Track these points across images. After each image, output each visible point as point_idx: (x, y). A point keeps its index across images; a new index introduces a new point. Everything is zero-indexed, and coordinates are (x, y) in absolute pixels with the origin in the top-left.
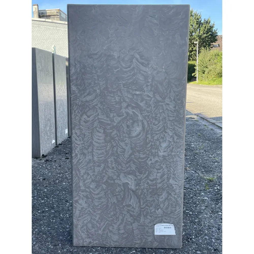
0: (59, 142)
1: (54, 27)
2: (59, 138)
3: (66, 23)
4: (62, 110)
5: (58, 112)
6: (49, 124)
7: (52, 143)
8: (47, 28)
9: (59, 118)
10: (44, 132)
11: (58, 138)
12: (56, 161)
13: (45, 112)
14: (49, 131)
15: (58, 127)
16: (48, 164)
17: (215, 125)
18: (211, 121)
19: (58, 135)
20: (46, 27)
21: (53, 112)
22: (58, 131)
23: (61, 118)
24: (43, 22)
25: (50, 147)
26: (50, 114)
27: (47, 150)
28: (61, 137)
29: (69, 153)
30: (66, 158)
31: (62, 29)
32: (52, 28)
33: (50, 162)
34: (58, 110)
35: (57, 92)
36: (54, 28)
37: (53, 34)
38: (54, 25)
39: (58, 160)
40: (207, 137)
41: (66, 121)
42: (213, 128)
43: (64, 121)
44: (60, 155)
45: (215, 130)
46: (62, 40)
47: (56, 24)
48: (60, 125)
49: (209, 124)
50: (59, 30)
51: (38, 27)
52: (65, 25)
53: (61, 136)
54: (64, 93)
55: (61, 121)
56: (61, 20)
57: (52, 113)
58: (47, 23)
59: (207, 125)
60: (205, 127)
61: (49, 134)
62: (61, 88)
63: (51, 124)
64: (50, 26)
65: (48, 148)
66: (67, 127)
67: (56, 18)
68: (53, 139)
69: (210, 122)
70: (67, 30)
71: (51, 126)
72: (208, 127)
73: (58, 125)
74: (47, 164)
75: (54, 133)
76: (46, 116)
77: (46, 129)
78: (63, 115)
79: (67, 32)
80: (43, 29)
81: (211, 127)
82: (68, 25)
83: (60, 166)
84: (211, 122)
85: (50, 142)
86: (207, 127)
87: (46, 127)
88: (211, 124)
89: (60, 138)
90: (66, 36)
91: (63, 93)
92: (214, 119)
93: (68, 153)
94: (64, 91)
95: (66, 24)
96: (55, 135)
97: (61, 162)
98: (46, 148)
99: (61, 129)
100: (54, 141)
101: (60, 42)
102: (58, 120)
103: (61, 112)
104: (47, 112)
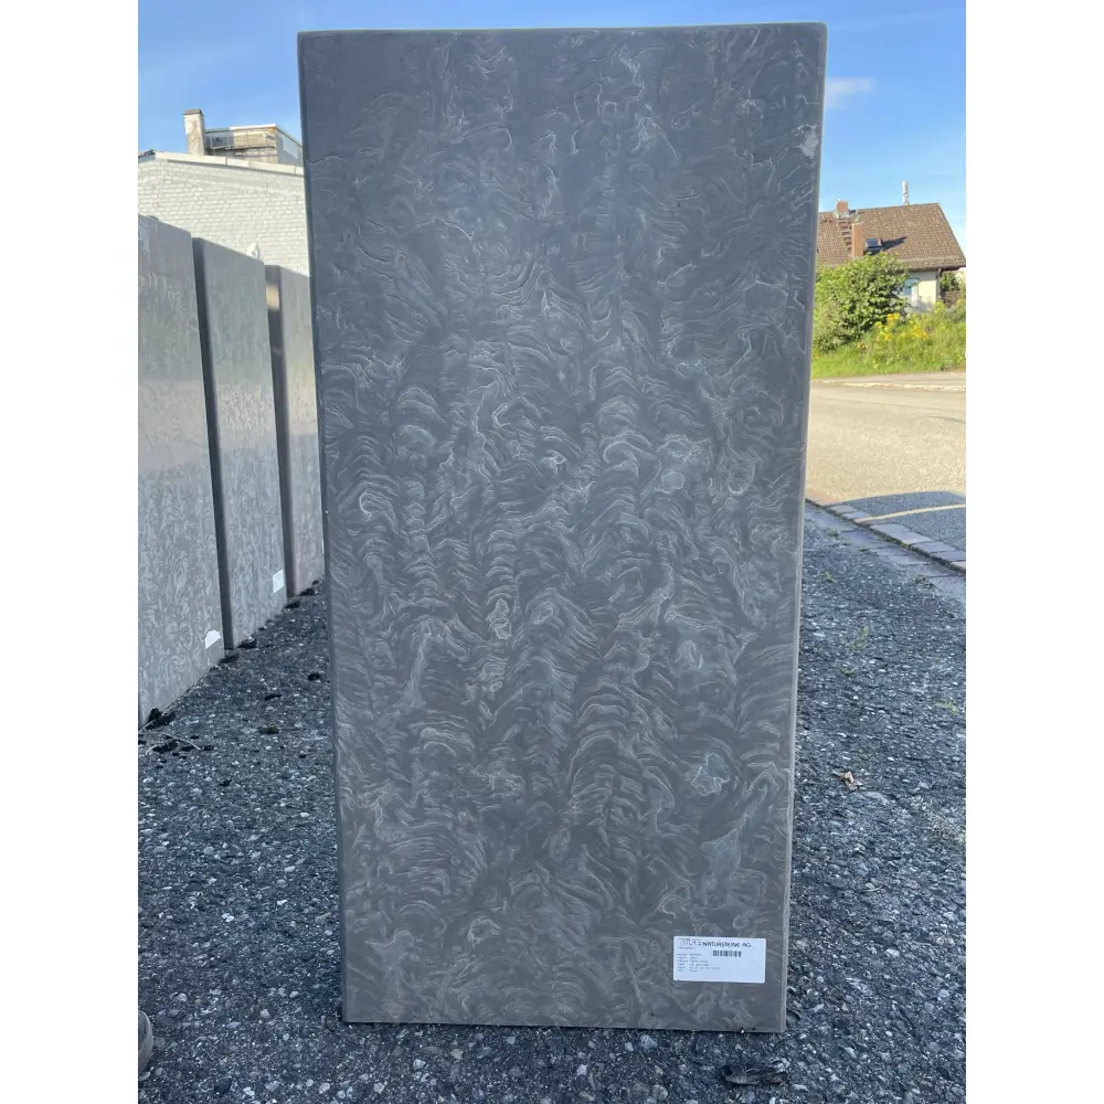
0: (240, 633)
1: (256, 184)
2: (240, 616)
3: (301, 171)
4: (253, 494)
5: (230, 504)
6: (186, 565)
7: (207, 646)
8: (234, 189)
9: (240, 527)
10: (157, 603)
11: (235, 619)
12: (208, 749)
13: (159, 512)
14: (185, 593)
15: (233, 569)
16: (167, 773)
17: (871, 530)
18: (849, 516)
19: (234, 604)
20: (229, 185)
21: (205, 505)
22: (233, 589)
23: (252, 528)
24: (217, 169)
25: (195, 668)
26: (192, 517)
27: (178, 683)
28: (250, 613)
29: (279, 696)
30: (261, 731)
31: (286, 192)
32: (251, 188)
33: (182, 753)
34: (230, 493)
35: (228, 413)
36: (260, 189)
37: (254, 209)
38: (259, 179)
39: (219, 741)
40: (861, 586)
41: (274, 538)
42: (873, 548)
43: (268, 539)
44: (239, 710)
45: (882, 553)
46: (286, 230)
47: (265, 175)
48: (241, 561)
49: (847, 529)
50: (274, 195)
51: (203, 185)
52: (297, 179)
53: (250, 605)
54: (259, 416)
55: (249, 543)
56: (280, 162)
57: (198, 512)
58: (232, 171)
59: (839, 532)
60: (834, 541)
61: (186, 609)
62: (248, 398)
63: (193, 563)
64: (242, 182)
65: (182, 675)
66: (282, 564)
67: (264, 158)
68: (209, 626)
69: (845, 519)
70: (302, 194)
71: (194, 571)
72: (848, 542)
73: (235, 562)
74: (162, 772)
75: (217, 598)
76: (168, 527)
77: (168, 589)
78: (257, 515)
79: (303, 203)
80: (220, 193)
81: (858, 542)
82: (307, 176)
83: (226, 784)
84: (851, 520)
85: (194, 645)
86: (844, 542)
87: (166, 578)
88: (855, 526)
89: (245, 618)
90: (301, 216)
91: (256, 418)
92: (858, 505)
93: (272, 696)
94: (262, 410)
95: (300, 176)
96: (219, 607)
97: (237, 758)
98: (174, 677)
99: (248, 579)
100: (214, 637)
101: (281, 239)
102: (235, 536)
103: (250, 501)
104: (169, 510)
